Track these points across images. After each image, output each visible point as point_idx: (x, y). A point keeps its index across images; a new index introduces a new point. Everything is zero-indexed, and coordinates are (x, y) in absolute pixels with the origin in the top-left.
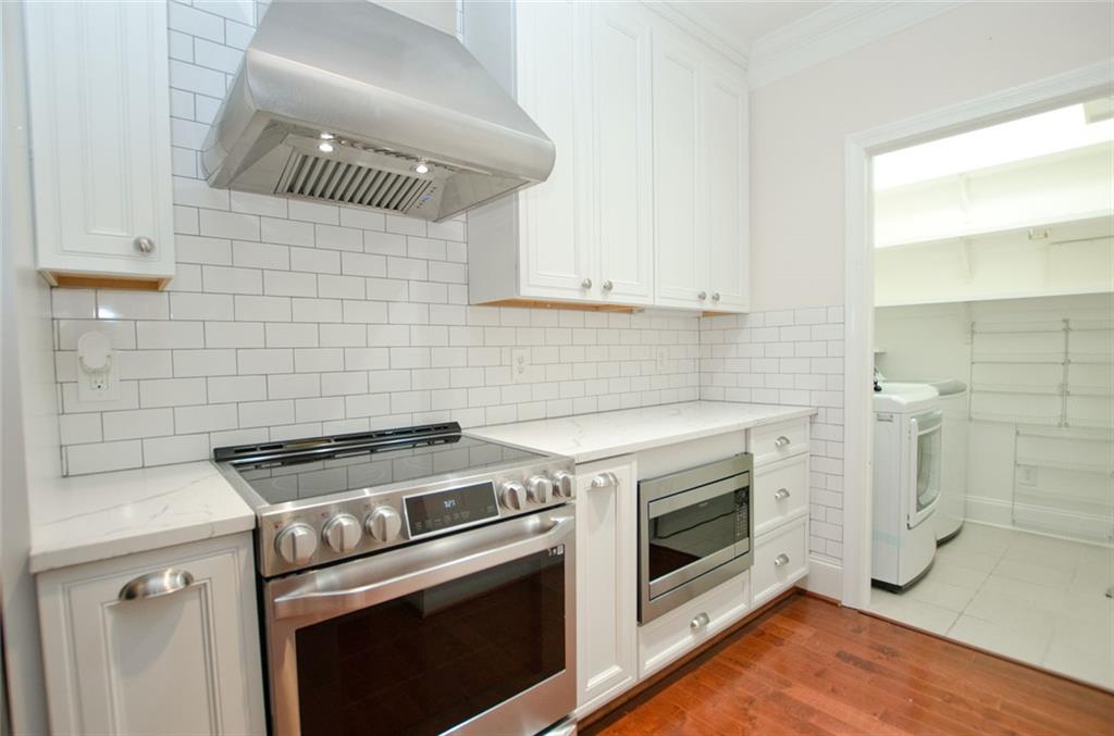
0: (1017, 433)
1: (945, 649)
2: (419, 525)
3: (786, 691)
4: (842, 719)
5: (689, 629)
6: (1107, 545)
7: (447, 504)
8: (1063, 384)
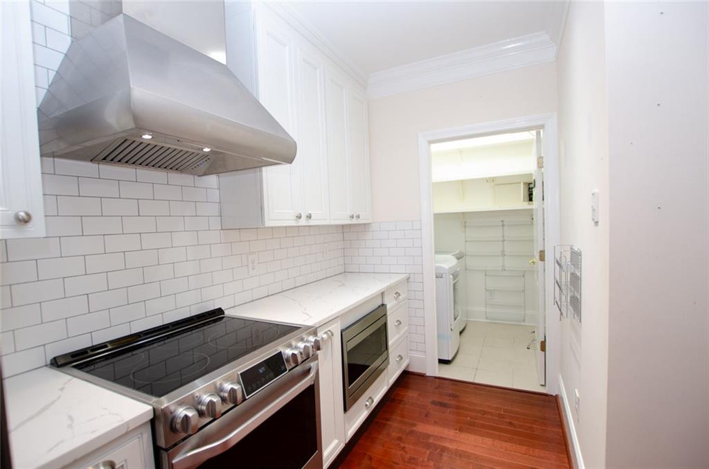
0: (486, 275)
1: (476, 388)
2: (249, 388)
3: (414, 429)
4: (444, 436)
5: (365, 408)
6: (523, 324)
7: (261, 371)
8: (503, 251)
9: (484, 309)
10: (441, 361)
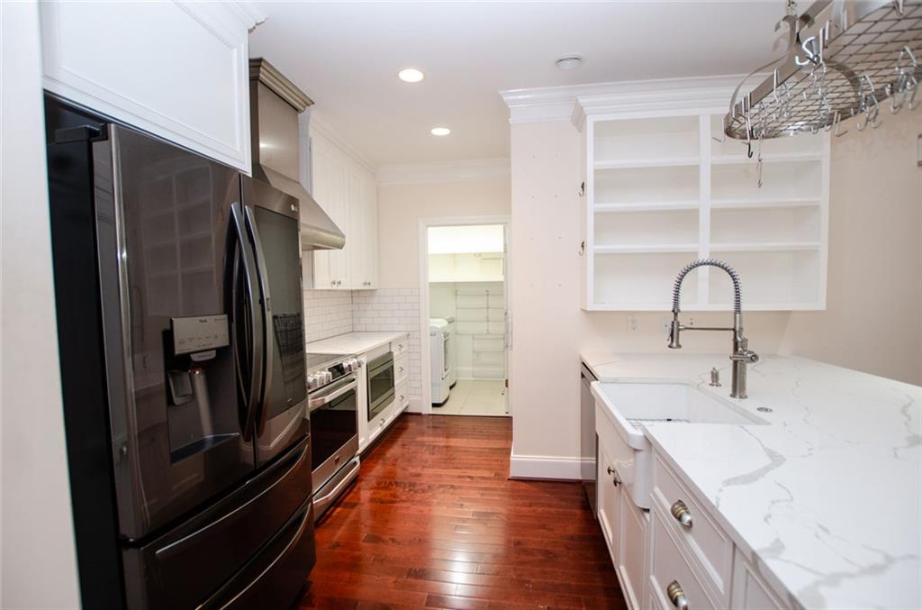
0: (474, 338)
5: (379, 425)
8: (487, 317)
9: (470, 369)
10: (435, 405)
